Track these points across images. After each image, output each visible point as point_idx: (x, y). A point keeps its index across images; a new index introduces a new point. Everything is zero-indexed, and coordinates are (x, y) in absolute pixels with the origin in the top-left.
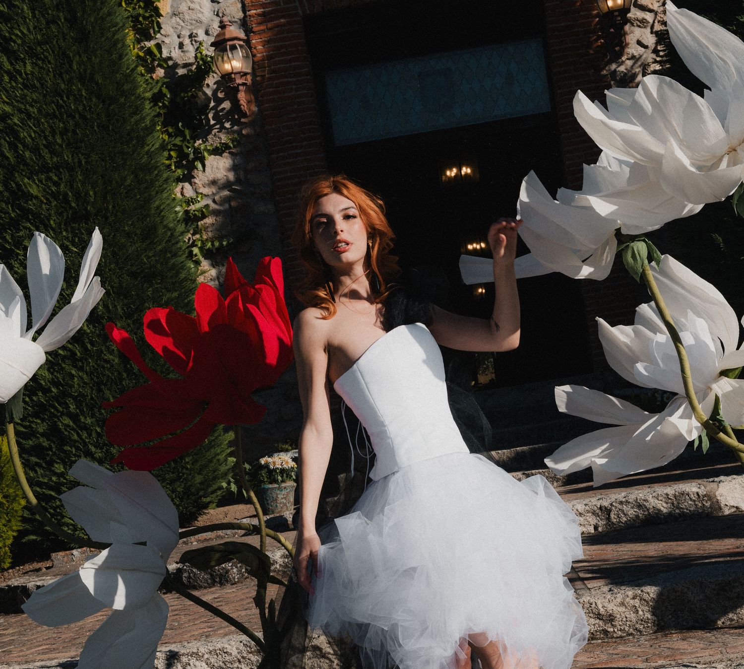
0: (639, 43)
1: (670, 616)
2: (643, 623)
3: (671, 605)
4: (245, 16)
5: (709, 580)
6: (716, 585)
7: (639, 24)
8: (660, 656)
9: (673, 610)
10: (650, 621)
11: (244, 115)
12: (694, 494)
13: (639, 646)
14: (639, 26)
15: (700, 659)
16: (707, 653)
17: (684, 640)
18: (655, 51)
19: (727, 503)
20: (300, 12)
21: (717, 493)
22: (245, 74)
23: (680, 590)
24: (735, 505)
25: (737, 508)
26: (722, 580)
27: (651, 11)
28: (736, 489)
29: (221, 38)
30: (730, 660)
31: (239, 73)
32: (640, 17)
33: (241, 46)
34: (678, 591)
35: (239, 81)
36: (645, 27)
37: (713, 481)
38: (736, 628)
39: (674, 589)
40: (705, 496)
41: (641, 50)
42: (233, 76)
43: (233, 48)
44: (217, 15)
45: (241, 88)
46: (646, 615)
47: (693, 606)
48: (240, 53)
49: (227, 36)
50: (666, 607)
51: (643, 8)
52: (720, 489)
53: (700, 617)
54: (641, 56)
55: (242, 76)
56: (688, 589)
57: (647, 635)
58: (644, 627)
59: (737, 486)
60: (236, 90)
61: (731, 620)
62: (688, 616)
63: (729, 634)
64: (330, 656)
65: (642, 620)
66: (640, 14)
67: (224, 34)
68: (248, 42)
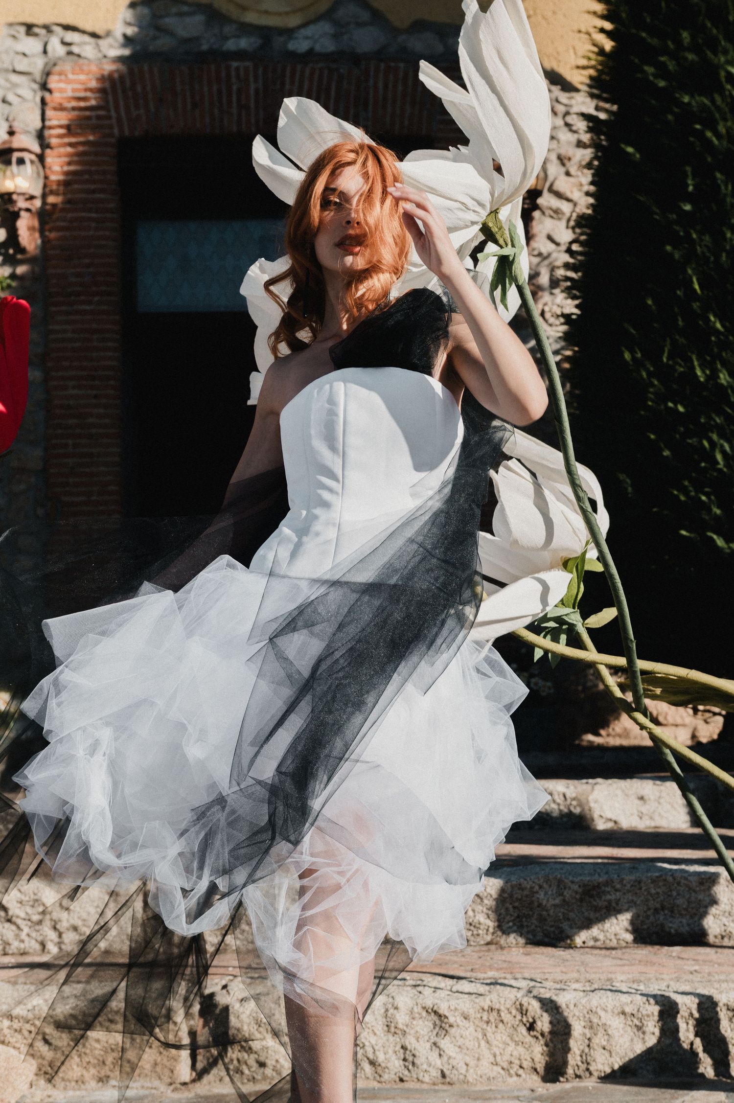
0: (550, 238)
1: (511, 924)
2: (472, 928)
3: (514, 907)
4: (43, 127)
5: (571, 878)
6: (580, 886)
7: (552, 214)
8: (491, 968)
9: (516, 915)
10: (482, 927)
11: (23, 250)
12: (559, 795)
13: (463, 956)
14: (552, 217)
15: (547, 976)
16: (558, 970)
17: (526, 954)
18: (569, 251)
19: (602, 814)
20: (116, 131)
21: (591, 798)
22: (32, 198)
23: (529, 887)
24: (614, 818)
25: (615, 822)
26: (589, 881)
27: (568, 200)
28: (616, 796)
29: (7, 146)
30: (589, 981)
31: (23, 194)
32: (554, 207)
33: (32, 162)
34: (526, 888)
35: (21, 204)
36: (559, 219)
37: (587, 783)
38: (601, 948)
39: (520, 884)
40: (574, 799)
41: (551, 247)
42: (15, 197)
43: (21, 162)
44: (7, 120)
45: (23, 213)
46: (477, 918)
47: (544, 913)
48: (28, 168)
49: (15, 145)
50: (507, 909)
51: (559, 195)
52: (596, 792)
53: (552, 929)
54: (549, 255)
55: (27, 199)
56: (541, 887)
57: (475, 946)
58: (472, 935)
59: (619, 792)
60: (16, 215)
61: (596, 940)
62: (536, 926)
63: (592, 954)
64: (19, 921)
65: (471, 924)
66: (555, 202)
67: (11, 142)
68: (41, 158)
